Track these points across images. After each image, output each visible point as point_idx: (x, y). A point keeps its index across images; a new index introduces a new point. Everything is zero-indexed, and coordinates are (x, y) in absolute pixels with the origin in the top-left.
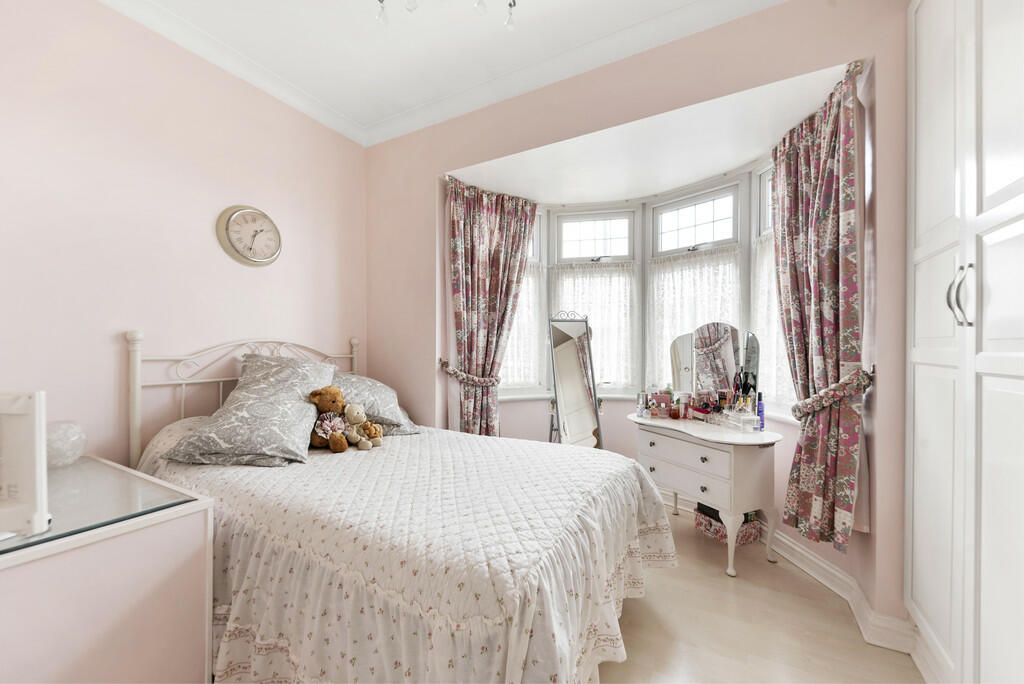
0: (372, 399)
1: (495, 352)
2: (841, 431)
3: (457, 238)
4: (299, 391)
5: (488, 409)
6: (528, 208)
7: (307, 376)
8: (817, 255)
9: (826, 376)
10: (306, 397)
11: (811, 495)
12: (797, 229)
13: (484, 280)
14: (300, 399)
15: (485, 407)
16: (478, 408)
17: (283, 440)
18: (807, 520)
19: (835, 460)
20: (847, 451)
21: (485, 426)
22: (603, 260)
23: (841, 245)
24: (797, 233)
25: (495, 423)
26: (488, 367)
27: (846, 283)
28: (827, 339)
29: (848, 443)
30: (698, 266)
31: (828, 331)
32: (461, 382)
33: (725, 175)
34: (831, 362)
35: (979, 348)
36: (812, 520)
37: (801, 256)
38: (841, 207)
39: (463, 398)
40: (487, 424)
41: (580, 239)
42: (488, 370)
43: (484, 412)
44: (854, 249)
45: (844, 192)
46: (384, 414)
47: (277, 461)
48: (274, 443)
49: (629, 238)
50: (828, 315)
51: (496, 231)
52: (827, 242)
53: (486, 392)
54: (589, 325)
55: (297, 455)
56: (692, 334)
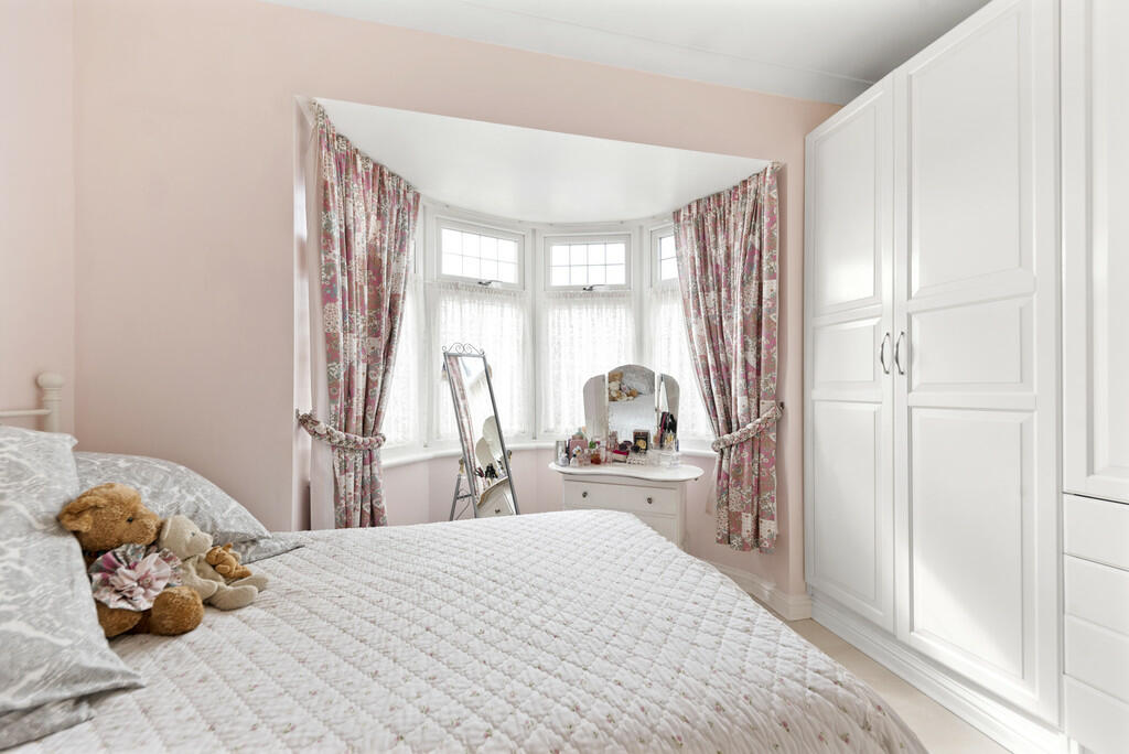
0: (190, 498)
1: (380, 397)
2: (762, 456)
3: (332, 213)
4: (22, 509)
5: (373, 482)
6: (410, 196)
7: (18, 466)
8: (743, 313)
9: (750, 413)
10: (45, 521)
11: (740, 514)
12: (708, 287)
13: (361, 287)
14: (31, 529)
15: (368, 481)
16: (359, 484)
17: (58, 649)
18: (740, 535)
19: (758, 481)
20: (768, 472)
21: (368, 511)
22: (493, 285)
23: (764, 306)
24: (708, 291)
25: (385, 503)
26: (371, 420)
27: (768, 337)
28: (751, 382)
29: (768, 466)
30: (595, 307)
31: (752, 375)
32: (334, 447)
33: (622, 222)
34: (754, 400)
35: (910, 390)
36: (745, 534)
37: (713, 311)
38: (764, 275)
39: (337, 471)
40: (372, 506)
41: (463, 254)
42: (371, 425)
43: (369, 488)
44: (774, 311)
45: (768, 264)
46: (227, 525)
47: (58, 716)
48: (31, 669)
49: (519, 265)
50: (752, 362)
51: (373, 218)
52: (751, 302)
53: (370, 459)
54: (488, 362)
55: (110, 674)
56: (604, 376)
